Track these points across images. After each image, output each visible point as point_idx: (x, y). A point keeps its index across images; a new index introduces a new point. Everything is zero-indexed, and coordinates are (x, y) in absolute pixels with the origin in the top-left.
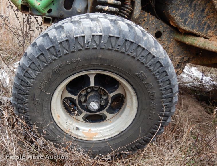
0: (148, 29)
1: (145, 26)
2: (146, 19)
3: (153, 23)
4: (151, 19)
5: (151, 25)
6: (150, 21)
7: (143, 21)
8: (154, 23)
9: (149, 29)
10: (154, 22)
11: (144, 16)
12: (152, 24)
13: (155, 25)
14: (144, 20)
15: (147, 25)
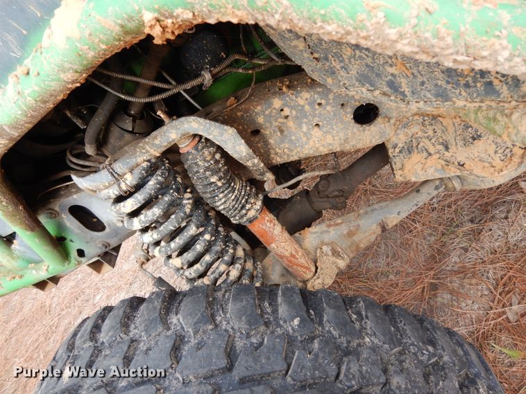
0: (317, 125)
1: (304, 125)
2: (287, 111)
3: (320, 104)
4: (301, 102)
5: (317, 112)
6: (303, 106)
7: (285, 121)
8: (323, 102)
9: (320, 124)
10: (319, 101)
11: (274, 109)
12: (317, 107)
13: (328, 104)
14: (286, 117)
15: (305, 120)
